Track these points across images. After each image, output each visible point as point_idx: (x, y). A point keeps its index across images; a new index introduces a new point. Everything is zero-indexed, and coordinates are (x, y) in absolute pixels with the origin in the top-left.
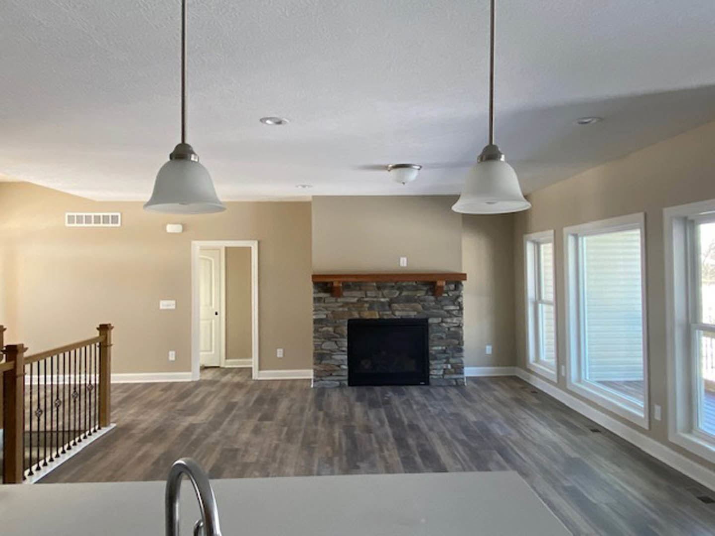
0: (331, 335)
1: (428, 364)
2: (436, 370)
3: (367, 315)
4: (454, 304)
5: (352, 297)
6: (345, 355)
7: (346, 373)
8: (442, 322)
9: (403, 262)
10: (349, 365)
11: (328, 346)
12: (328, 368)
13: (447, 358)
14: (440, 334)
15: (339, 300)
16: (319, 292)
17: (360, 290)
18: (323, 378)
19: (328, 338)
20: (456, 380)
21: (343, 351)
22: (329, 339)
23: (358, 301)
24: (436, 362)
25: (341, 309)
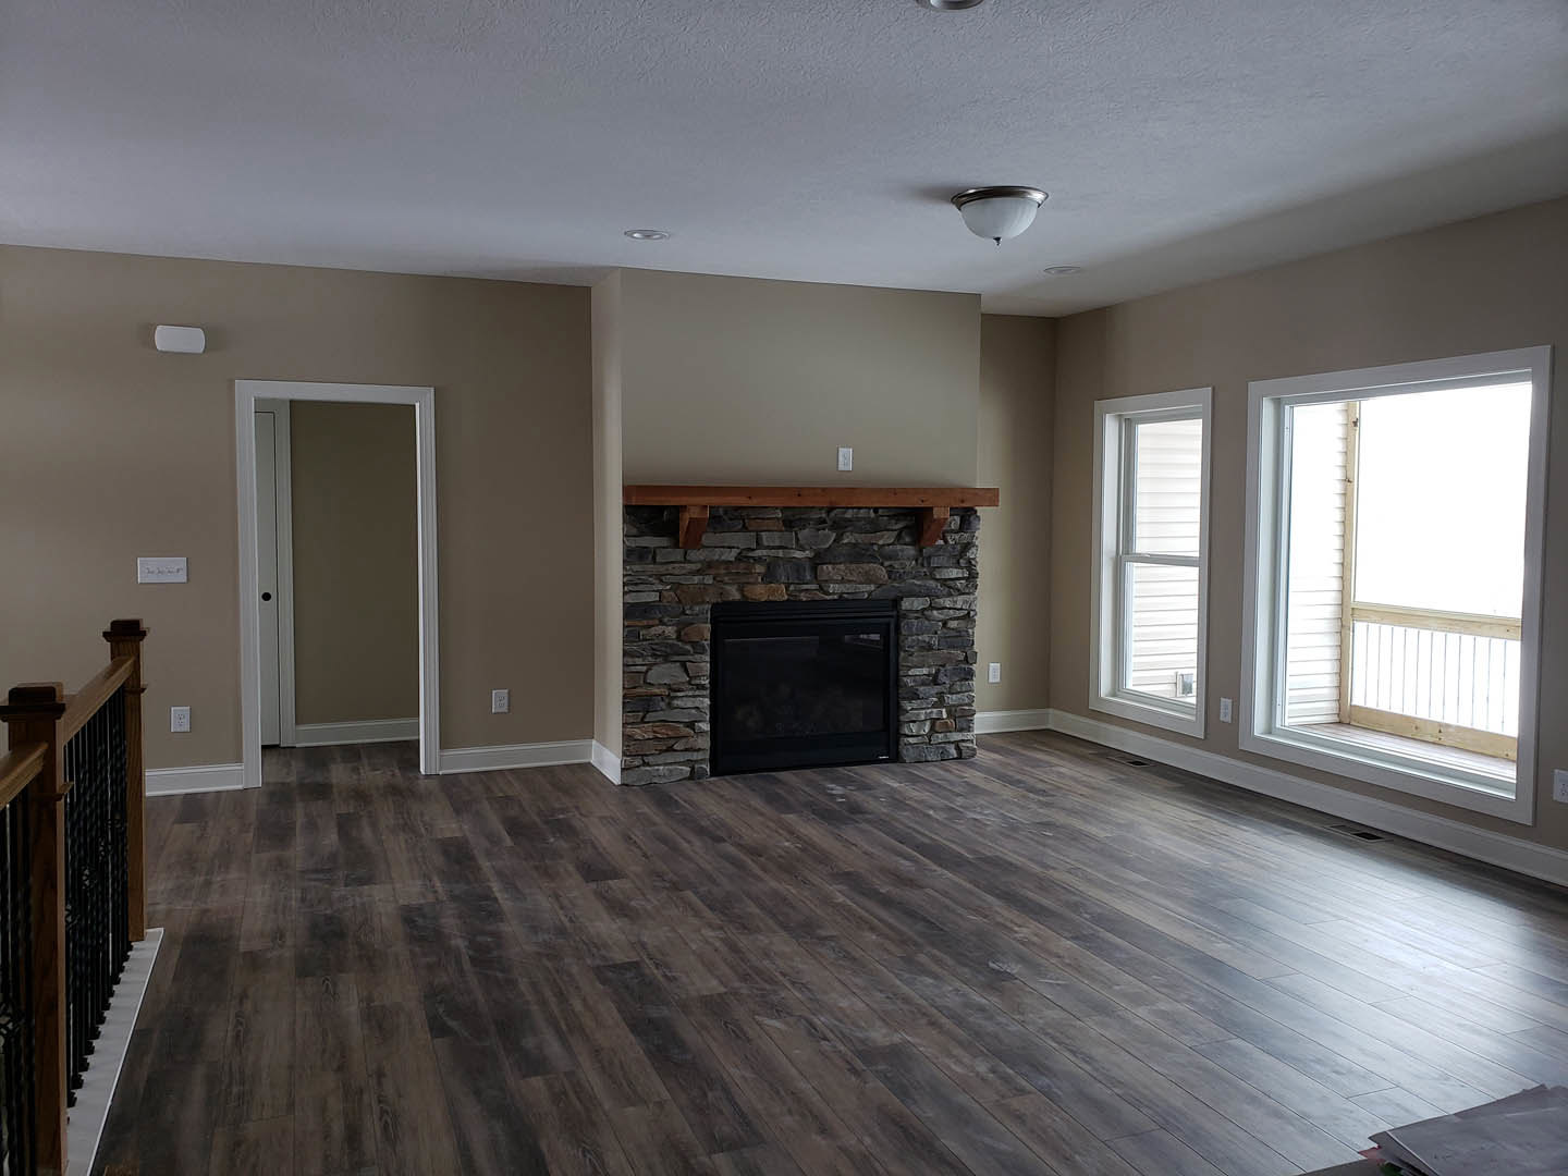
0: (672, 646)
1: (899, 709)
2: (917, 721)
3: (760, 592)
4: (958, 565)
5: (726, 546)
6: (703, 696)
7: (705, 743)
8: (931, 608)
9: (846, 460)
10: (713, 722)
11: (664, 674)
12: (663, 732)
13: (940, 695)
14: (926, 638)
15: (693, 555)
16: (641, 534)
17: (745, 529)
18: (650, 759)
19: (664, 653)
20: (957, 744)
21: (702, 687)
22: (666, 659)
23: (739, 558)
24: (915, 704)
25: (696, 579)
